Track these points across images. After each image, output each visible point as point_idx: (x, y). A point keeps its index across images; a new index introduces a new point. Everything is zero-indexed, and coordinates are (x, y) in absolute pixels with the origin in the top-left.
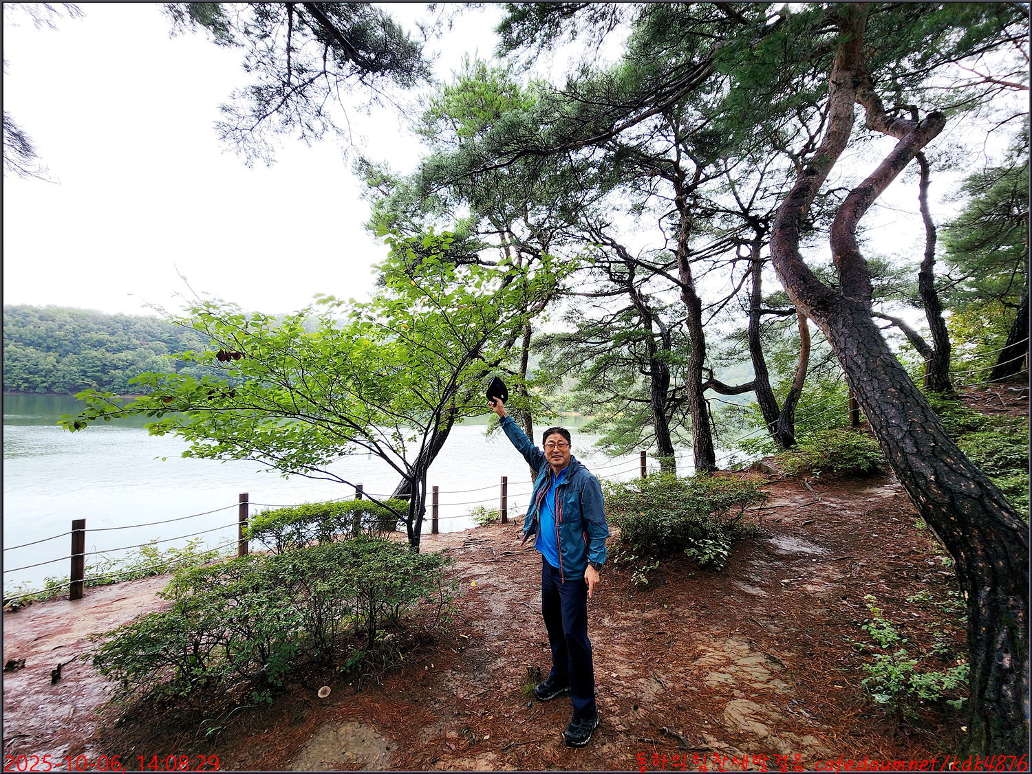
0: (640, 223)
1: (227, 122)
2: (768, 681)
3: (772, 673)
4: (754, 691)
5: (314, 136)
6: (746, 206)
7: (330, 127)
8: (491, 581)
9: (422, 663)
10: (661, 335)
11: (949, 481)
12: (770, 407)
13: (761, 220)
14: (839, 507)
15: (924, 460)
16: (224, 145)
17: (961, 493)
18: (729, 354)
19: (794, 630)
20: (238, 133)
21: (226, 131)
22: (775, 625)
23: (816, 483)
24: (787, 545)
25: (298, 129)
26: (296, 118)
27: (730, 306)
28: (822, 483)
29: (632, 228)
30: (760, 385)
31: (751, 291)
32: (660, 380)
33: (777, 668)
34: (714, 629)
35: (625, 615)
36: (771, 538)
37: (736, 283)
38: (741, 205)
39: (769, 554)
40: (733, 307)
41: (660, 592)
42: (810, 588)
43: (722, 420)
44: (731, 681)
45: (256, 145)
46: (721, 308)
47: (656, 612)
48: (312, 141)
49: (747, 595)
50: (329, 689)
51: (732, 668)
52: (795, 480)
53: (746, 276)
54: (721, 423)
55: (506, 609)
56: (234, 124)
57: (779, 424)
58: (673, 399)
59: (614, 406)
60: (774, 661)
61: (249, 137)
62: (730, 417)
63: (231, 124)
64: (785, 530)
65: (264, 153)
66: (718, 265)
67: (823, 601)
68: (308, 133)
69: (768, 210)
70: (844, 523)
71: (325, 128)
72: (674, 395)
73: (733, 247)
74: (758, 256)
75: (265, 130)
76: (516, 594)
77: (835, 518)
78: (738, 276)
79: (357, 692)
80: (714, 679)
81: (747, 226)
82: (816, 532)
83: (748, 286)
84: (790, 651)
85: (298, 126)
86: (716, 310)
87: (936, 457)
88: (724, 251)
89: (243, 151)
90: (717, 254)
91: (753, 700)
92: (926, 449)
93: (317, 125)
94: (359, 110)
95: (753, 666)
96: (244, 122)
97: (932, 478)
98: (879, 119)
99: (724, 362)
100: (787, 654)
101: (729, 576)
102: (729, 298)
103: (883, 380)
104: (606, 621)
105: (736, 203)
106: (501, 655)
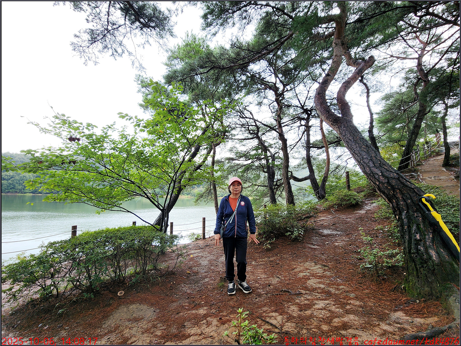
0: (261, 109)
1: (76, 42)
2: (323, 272)
3: (325, 270)
4: (319, 276)
5: (118, 55)
6: (303, 105)
7: (126, 51)
8: (200, 255)
9: (170, 282)
10: (271, 156)
11: (387, 174)
12: (316, 186)
13: (309, 111)
14: (345, 218)
15: (377, 169)
16: (75, 53)
17: (391, 177)
18: (298, 166)
19: (332, 257)
20: (81, 48)
21: (75, 47)
22: (324, 256)
23: (336, 211)
24: (326, 232)
25: (110, 52)
26: (109, 46)
27: (298, 146)
28: (338, 211)
29: (257, 111)
30: (311, 177)
31: (306, 140)
32: (271, 176)
33: (326, 268)
34: (299, 260)
35: (261, 260)
36: (320, 230)
37: (300, 136)
38: (301, 104)
39: (319, 235)
40: (299, 146)
41: (276, 251)
42: (337, 244)
43: (296, 194)
44: (308, 274)
45: (90, 55)
46: (294, 146)
47: (275, 258)
48: (117, 57)
49: (312, 248)
50: (123, 292)
51: (308, 271)
52: (327, 210)
53: (303, 133)
54: (296, 195)
55: (208, 263)
56: (80, 44)
57: (320, 191)
58: (276, 185)
59: (252, 189)
60: (325, 266)
61: (87, 50)
62: (300, 193)
63: (78, 43)
64: (325, 227)
65: (93, 59)
66: (292, 128)
67: (342, 247)
68: (115, 53)
69: (311, 106)
70: (348, 223)
71: (123, 52)
72: (277, 183)
73: (298, 121)
74: (308, 124)
75: (94, 48)
76: (212, 258)
77: (344, 221)
78: (301, 133)
79: (138, 293)
80: (301, 275)
81: (303, 113)
82: (337, 227)
83: (305, 138)
84: (331, 263)
85: (110, 50)
86: (292, 148)
87: (381, 167)
88: (295, 123)
89: (83, 57)
90: (292, 124)
91: (318, 278)
92: (377, 164)
93: (120, 50)
94: (139, 46)
95: (317, 269)
96: (85, 43)
97: (380, 174)
98: (351, 61)
99: (297, 169)
100: (330, 264)
101: (304, 243)
102: (298, 142)
103: (360, 143)
104: (253, 263)
105: (299, 104)
106: (207, 278)
